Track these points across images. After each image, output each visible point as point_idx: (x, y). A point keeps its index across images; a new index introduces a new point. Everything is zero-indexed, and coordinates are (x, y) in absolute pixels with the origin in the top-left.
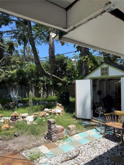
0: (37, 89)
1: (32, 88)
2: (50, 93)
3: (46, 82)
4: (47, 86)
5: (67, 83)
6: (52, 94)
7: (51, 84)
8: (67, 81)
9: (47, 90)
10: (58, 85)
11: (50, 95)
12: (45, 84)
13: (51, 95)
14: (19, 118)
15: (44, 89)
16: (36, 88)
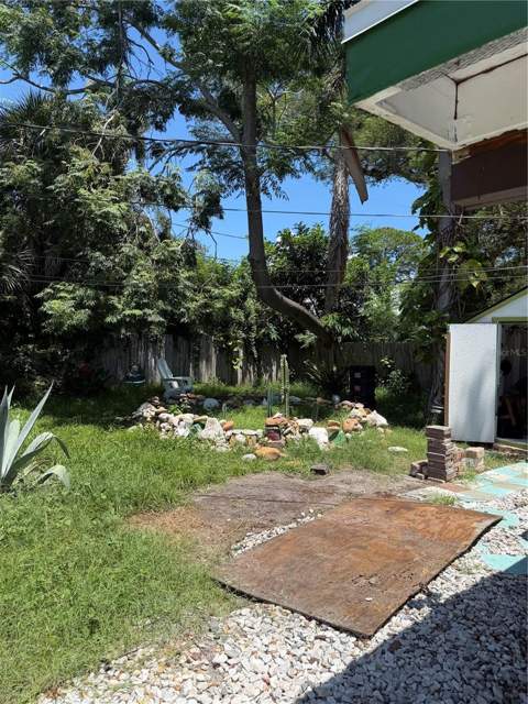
0: (227, 355)
1: (208, 350)
2: (266, 371)
3: (255, 327)
4: (259, 342)
5: (340, 334)
6: (274, 373)
7: (274, 336)
8: (338, 327)
9: (259, 359)
10: (299, 344)
11: (265, 377)
12: (253, 335)
13: (270, 376)
14: (290, 432)
15: (248, 353)
16: (221, 350)
